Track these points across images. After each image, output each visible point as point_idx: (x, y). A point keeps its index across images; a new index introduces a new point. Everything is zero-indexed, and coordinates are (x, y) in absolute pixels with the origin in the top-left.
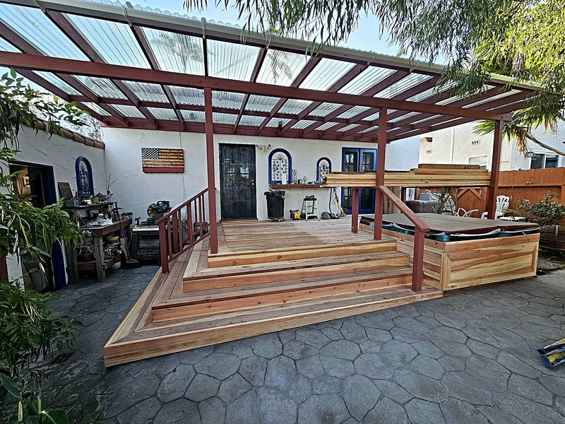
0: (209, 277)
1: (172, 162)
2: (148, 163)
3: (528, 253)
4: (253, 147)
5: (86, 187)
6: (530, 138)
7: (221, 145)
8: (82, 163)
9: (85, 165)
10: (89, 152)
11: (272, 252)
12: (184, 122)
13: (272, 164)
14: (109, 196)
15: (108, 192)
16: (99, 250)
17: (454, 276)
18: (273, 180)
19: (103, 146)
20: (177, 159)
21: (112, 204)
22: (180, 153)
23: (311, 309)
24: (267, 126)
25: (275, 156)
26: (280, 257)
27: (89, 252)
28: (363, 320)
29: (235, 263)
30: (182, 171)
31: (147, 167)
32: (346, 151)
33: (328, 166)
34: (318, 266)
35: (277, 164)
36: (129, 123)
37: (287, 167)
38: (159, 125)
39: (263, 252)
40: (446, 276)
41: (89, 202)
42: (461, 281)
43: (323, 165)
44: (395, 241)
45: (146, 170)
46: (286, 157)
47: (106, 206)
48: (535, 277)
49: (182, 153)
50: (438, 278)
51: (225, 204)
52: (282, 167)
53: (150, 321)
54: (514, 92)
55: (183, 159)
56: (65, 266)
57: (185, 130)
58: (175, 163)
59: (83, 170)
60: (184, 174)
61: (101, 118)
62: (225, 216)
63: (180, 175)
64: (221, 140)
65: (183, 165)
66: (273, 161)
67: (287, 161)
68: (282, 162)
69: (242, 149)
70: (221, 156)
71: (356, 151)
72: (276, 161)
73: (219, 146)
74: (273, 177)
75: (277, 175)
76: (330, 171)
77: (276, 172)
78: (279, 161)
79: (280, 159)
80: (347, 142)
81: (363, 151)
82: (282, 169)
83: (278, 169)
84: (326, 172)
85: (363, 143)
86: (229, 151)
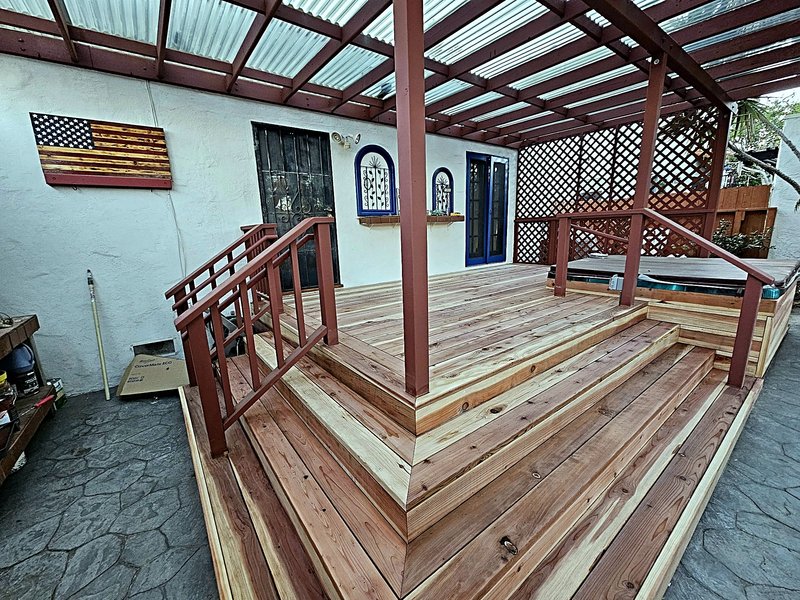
1: (135, 160)
2: (58, 158)
4: (325, 136)
7: (257, 128)
13: (363, 176)
18: (365, 208)
20: (147, 152)
22: (155, 138)
25: (366, 160)
26: (533, 368)
29: (465, 407)
30: (166, 185)
31: (57, 171)
32: (471, 159)
33: (448, 183)
35: (370, 177)
37: (388, 183)
39: (512, 365)
43: (441, 183)
44: (647, 303)
46: (384, 164)
49: (163, 138)
52: (379, 182)
55: (166, 154)
57: (161, 77)
58: (143, 162)
60: (172, 192)
63: (163, 194)
64: (257, 114)
65: (169, 170)
66: (362, 170)
67: (387, 171)
68: (379, 172)
69: (304, 140)
70: (258, 153)
71: (484, 159)
72: (369, 170)
73: (253, 130)
74: (364, 202)
75: (372, 198)
76: (451, 193)
77: (370, 192)
78: (373, 170)
79: (375, 167)
80: (474, 144)
81: (494, 160)
82: (379, 186)
83: (372, 186)
84: (445, 194)
85: (492, 147)
86: (277, 142)
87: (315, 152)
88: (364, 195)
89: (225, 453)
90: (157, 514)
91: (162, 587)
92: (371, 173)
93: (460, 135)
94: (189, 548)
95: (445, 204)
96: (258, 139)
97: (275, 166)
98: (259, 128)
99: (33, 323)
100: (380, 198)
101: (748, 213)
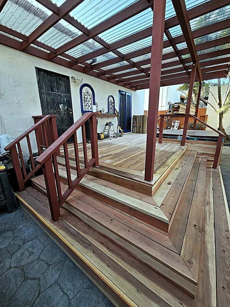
4: (68, 77)
13: (83, 96)
18: (84, 110)
25: (84, 90)
35: (86, 97)
37: (92, 100)
43: (111, 101)
46: (91, 92)
52: (89, 99)
64: (37, 64)
66: (83, 94)
67: (92, 95)
68: (89, 95)
69: (59, 78)
70: (39, 82)
71: (124, 93)
72: (85, 94)
73: (36, 71)
75: (87, 106)
76: (114, 105)
77: (86, 103)
78: (87, 94)
79: (87, 93)
80: (121, 87)
81: (127, 94)
82: (89, 101)
83: (86, 101)
84: (112, 106)
85: (127, 89)
86: (47, 77)
87: (64, 84)
88: (84, 104)
89: (60, 218)
90: (33, 253)
91: (56, 282)
92: (86, 95)
93: (117, 83)
94: (60, 262)
95: (112, 110)
96: (38, 75)
97: (47, 89)
98: (39, 70)
100: (90, 106)
101: (201, 116)
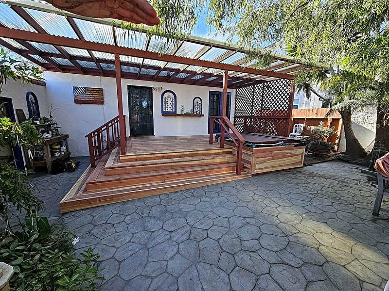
0: (121, 167)
1: (95, 97)
2: (78, 97)
3: (299, 155)
4: (151, 88)
5: (35, 112)
6: (312, 90)
7: (129, 87)
8: (31, 96)
9: (32, 97)
10: (34, 89)
11: (159, 154)
12: (103, 70)
13: (164, 100)
14: (51, 119)
15: (51, 116)
16: (48, 154)
17: (258, 166)
18: (164, 110)
19: (44, 84)
20: (98, 95)
21: (54, 124)
22: (100, 91)
23: (179, 183)
24: (159, 75)
25: (166, 95)
26: (163, 156)
27: (40, 155)
28: (206, 188)
29: (136, 160)
30: (102, 103)
31: (77, 100)
32: (212, 93)
33: (200, 102)
34: (186, 161)
35: (167, 100)
36: (63, 69)
37: (174, 103)
38: (85, 71)
39: (154, 154)
40: (253, 166)
41: (38, 123)
42: (262, 169)
43: (197, 102)
44: (232, 148)
45: (77, 102)
47: (49, 126)
48: (303, 167)
49: (102, 91)
50: (249, 167)
51: (132, 126)
52: (170, 102)
53: (85, 191)
54: (296, 65)
55: (103, 95)
56: (25, 164)
57: (104, 75)
58: (97, 97)
59: (32, 101)
60: (104, 105)
61: (42, 65)
62: (133, 134)
63: (101, 105)
65: (103, 99)
66: (164, 98)
67: (174, 99)
68: (171, 99)
69: (144, 89)
70: (129, 94)
72: (166, 98)
74: (164, 109)
75: (167, 107)
76: (201, 106)
77: (166, 105)
79: (169, 97)
80: (213, 87)
84: (198, 106)
87: (147, 93)
88: (164, 106)
95: (198, 110)
96: (129, 90)
99: (67, 136)
100: (170, 108)
